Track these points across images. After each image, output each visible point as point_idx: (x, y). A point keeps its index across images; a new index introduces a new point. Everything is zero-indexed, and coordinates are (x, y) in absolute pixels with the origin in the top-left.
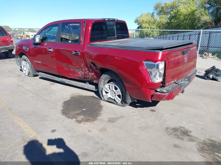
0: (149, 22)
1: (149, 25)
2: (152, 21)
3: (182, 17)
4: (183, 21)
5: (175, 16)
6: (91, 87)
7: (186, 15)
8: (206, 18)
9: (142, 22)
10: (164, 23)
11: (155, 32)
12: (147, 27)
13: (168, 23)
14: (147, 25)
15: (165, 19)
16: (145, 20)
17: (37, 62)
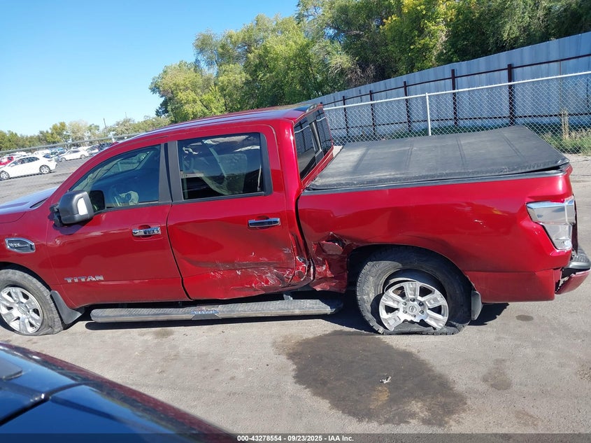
0: (194, 87)
1: (197, 94)
2: (201, 82)
3: (281, 64)
4: (287, 74)
5: (261, 63)
6: (311, 306)
7: (291, 59)
8: (339, 60)
9: (176, 90)
10: (239, 84)
11: (215, 111)
12: (190, 98)
13: (247, 83)
14: (192, 95)
15: (237, 75)
16: (182, 82)
17: (83, 280)
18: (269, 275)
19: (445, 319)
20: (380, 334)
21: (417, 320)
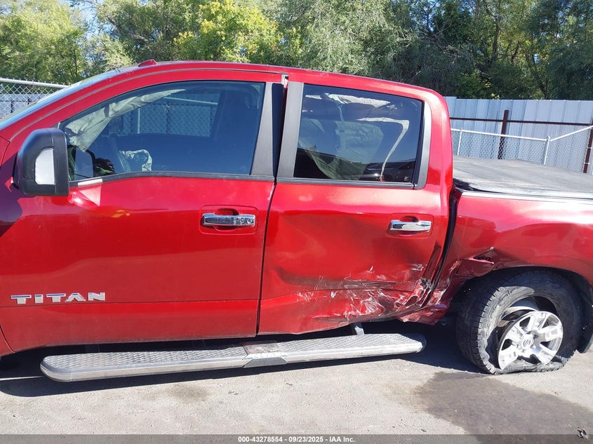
17: (56, 299)
18: (370, 299)
19: (553, 353)
20: (490, 373)
21: (527, 355)
